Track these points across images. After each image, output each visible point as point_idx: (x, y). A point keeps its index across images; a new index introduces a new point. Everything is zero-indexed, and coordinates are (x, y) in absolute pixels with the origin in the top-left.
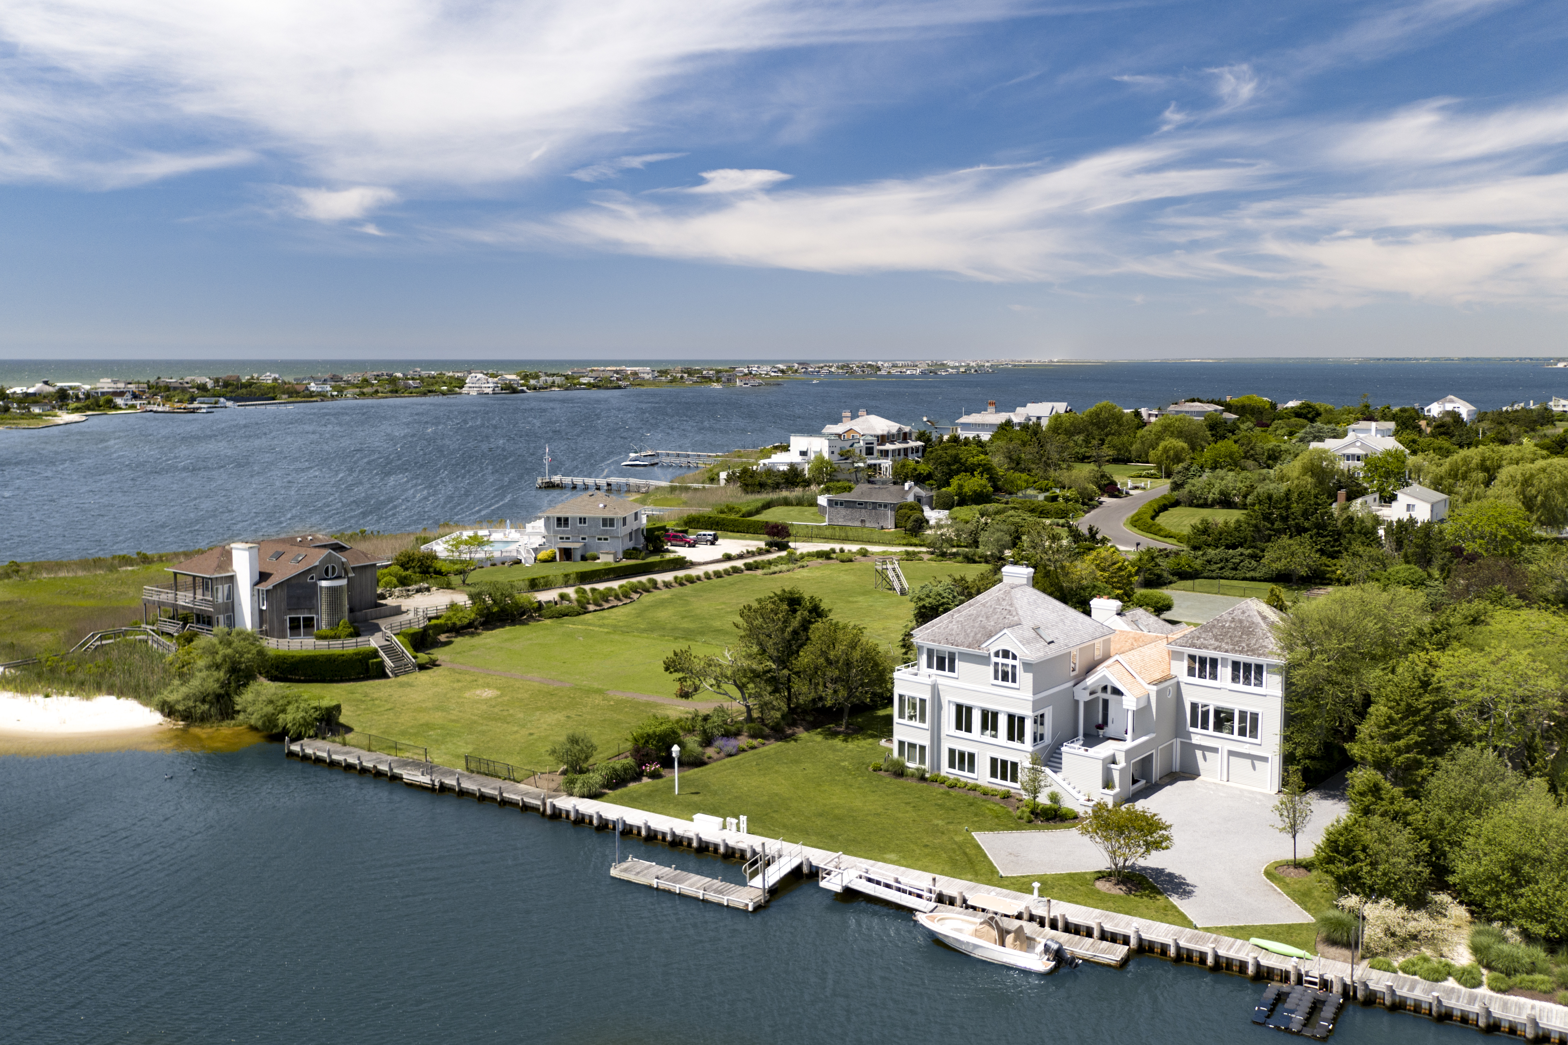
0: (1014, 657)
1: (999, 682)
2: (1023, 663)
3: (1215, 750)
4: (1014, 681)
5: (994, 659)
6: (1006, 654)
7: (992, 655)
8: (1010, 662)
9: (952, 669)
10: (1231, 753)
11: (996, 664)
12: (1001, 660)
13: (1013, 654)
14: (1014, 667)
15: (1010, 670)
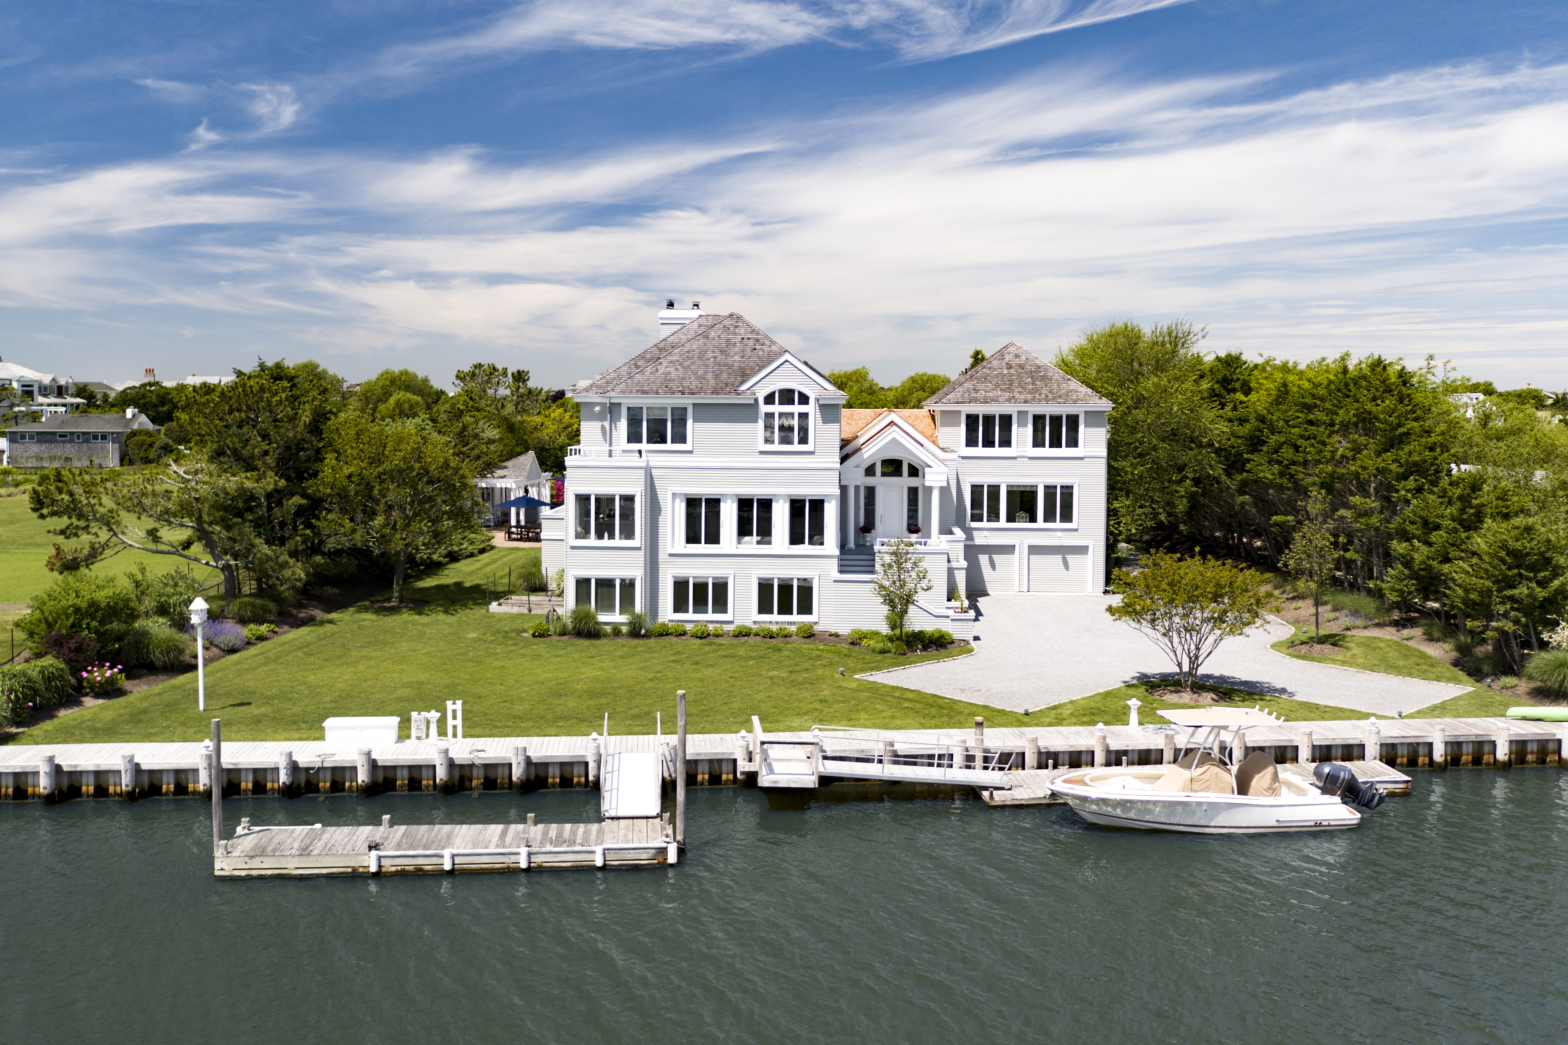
0: (804, 399)
1: (776, 447)
2: (821, 406)
3: (1009, 549)
4: (803, 440)
5: (764, 409)
6: (787, 396)
7: (761, 401)
8: (796, 408)
9: (680, 438)
10: (1034, 550)
11: (770, 416)
12: (776, 408)
13: (800, 393)
14: (804, 416)
15: (795, 423)
